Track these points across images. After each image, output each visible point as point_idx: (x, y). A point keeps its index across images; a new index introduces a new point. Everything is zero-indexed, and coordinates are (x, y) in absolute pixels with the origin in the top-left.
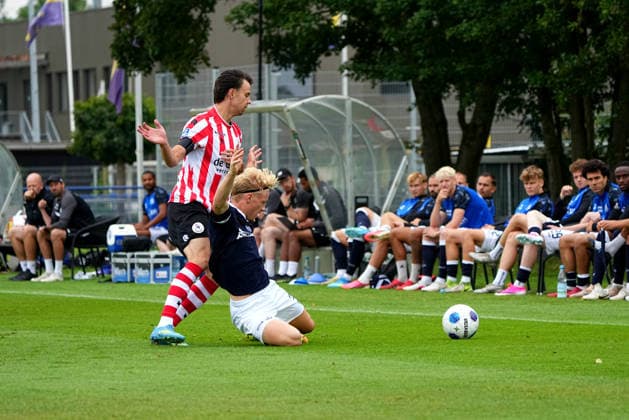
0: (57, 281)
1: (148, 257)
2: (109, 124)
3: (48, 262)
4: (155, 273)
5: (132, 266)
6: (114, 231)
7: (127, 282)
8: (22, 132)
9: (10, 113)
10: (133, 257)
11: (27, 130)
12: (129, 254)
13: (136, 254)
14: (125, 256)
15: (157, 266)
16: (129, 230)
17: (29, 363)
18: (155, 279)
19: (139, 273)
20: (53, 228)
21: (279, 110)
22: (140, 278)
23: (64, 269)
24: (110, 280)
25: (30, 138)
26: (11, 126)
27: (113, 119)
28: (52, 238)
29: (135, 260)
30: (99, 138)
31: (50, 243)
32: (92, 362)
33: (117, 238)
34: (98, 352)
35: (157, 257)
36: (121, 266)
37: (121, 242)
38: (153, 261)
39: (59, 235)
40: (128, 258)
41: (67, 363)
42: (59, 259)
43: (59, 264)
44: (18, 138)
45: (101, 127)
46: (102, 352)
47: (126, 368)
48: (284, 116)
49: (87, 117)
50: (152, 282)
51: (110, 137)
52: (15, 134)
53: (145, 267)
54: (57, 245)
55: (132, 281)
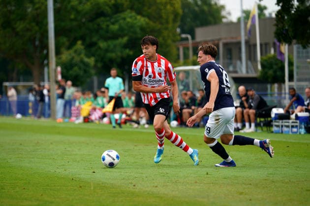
0: (252, 132)
1: (288, 122)
2: (275, 66)
3: (247, 124)
4: (292, 129)
5: (282, 126)
6: (275, 111)
7: (279, 133)
8: (238, 70)
9: (233, 61)
12: (281, 121)
13: (284, 121)
15: (293, 127)
16: (281, 111)
18: (292, 132)
19: (285, 129)
22: (286, 132)
24: (272, 132)
25: (241, 71)
26: (234, 67)
27: (277, 64)
29: (284, 124)
30: (270, 72)
33: (276, 114)
35: (293, 122)
36: (277, 126)
37: (277, 116)
38: (290, 124)
39: (252, 112)
40: (280, 123)
42: (253, 122)
43: (253, 125)
44: (236, 72)
45: (271, 68)
50: (290, 133)
51: (275, 72)
52: (235, 70)
53: (288, 126)
54: (252, 116)
55: (282, 132)
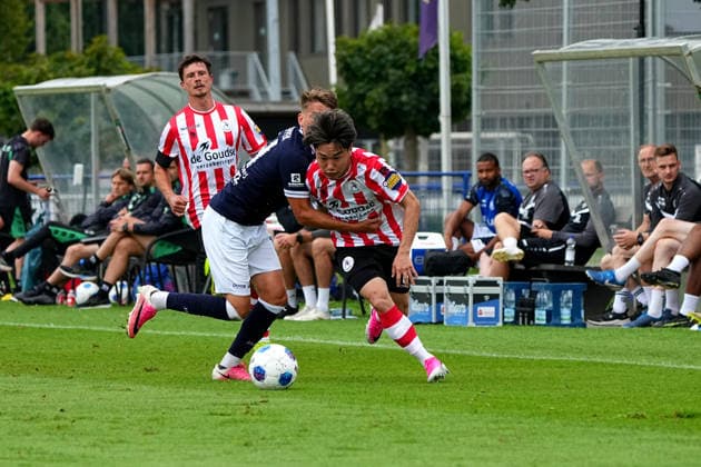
0: (321, 319)
1: (465, 283)
2: (393, 73)
3: (307, 291)
4: (475, 311)
5: (440, 298)
7: (431, 323)
8: (252, 86)
9: (232, 53)
10: (441, 283)
11: (260, 83)
12: (434, 280)
13: (446, 278)
14: (429, 283)
15: (479, 299)
16: (435, 241)
17: (295, 450)
18: (476, 319)
19: (451, 308)
20: (314, 238)
21: (676, 54)
22: (453, 317)
23: (330, 300)
25: (264, 94)
26: (234, 75)
28: (315, 252)
29: (445, 289)
30: (377, 94)
31: (310, 259)
32: (395, 449)
33: (415, 253)
34: (404, 431)
35: (478, 284)
36: (422, 298)
37: (421, 259)
38: (470, 290)
39: (324, 248)
40: (432, 286)
41: (356, 449)
42: (324, 286)
43: (324, 292)
44: (245, 94)
45: (380, 78)
46: (408, 433)
47: (453, 459)
48: (684, 63)
49: (358, 61)
50: (471, 324)
51: (393, 93)
52: (239, 87)
53: (459, 299)
54: (321, 262)
55: (440, 322)
